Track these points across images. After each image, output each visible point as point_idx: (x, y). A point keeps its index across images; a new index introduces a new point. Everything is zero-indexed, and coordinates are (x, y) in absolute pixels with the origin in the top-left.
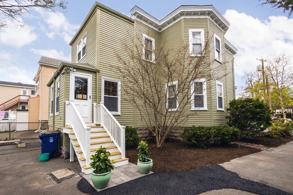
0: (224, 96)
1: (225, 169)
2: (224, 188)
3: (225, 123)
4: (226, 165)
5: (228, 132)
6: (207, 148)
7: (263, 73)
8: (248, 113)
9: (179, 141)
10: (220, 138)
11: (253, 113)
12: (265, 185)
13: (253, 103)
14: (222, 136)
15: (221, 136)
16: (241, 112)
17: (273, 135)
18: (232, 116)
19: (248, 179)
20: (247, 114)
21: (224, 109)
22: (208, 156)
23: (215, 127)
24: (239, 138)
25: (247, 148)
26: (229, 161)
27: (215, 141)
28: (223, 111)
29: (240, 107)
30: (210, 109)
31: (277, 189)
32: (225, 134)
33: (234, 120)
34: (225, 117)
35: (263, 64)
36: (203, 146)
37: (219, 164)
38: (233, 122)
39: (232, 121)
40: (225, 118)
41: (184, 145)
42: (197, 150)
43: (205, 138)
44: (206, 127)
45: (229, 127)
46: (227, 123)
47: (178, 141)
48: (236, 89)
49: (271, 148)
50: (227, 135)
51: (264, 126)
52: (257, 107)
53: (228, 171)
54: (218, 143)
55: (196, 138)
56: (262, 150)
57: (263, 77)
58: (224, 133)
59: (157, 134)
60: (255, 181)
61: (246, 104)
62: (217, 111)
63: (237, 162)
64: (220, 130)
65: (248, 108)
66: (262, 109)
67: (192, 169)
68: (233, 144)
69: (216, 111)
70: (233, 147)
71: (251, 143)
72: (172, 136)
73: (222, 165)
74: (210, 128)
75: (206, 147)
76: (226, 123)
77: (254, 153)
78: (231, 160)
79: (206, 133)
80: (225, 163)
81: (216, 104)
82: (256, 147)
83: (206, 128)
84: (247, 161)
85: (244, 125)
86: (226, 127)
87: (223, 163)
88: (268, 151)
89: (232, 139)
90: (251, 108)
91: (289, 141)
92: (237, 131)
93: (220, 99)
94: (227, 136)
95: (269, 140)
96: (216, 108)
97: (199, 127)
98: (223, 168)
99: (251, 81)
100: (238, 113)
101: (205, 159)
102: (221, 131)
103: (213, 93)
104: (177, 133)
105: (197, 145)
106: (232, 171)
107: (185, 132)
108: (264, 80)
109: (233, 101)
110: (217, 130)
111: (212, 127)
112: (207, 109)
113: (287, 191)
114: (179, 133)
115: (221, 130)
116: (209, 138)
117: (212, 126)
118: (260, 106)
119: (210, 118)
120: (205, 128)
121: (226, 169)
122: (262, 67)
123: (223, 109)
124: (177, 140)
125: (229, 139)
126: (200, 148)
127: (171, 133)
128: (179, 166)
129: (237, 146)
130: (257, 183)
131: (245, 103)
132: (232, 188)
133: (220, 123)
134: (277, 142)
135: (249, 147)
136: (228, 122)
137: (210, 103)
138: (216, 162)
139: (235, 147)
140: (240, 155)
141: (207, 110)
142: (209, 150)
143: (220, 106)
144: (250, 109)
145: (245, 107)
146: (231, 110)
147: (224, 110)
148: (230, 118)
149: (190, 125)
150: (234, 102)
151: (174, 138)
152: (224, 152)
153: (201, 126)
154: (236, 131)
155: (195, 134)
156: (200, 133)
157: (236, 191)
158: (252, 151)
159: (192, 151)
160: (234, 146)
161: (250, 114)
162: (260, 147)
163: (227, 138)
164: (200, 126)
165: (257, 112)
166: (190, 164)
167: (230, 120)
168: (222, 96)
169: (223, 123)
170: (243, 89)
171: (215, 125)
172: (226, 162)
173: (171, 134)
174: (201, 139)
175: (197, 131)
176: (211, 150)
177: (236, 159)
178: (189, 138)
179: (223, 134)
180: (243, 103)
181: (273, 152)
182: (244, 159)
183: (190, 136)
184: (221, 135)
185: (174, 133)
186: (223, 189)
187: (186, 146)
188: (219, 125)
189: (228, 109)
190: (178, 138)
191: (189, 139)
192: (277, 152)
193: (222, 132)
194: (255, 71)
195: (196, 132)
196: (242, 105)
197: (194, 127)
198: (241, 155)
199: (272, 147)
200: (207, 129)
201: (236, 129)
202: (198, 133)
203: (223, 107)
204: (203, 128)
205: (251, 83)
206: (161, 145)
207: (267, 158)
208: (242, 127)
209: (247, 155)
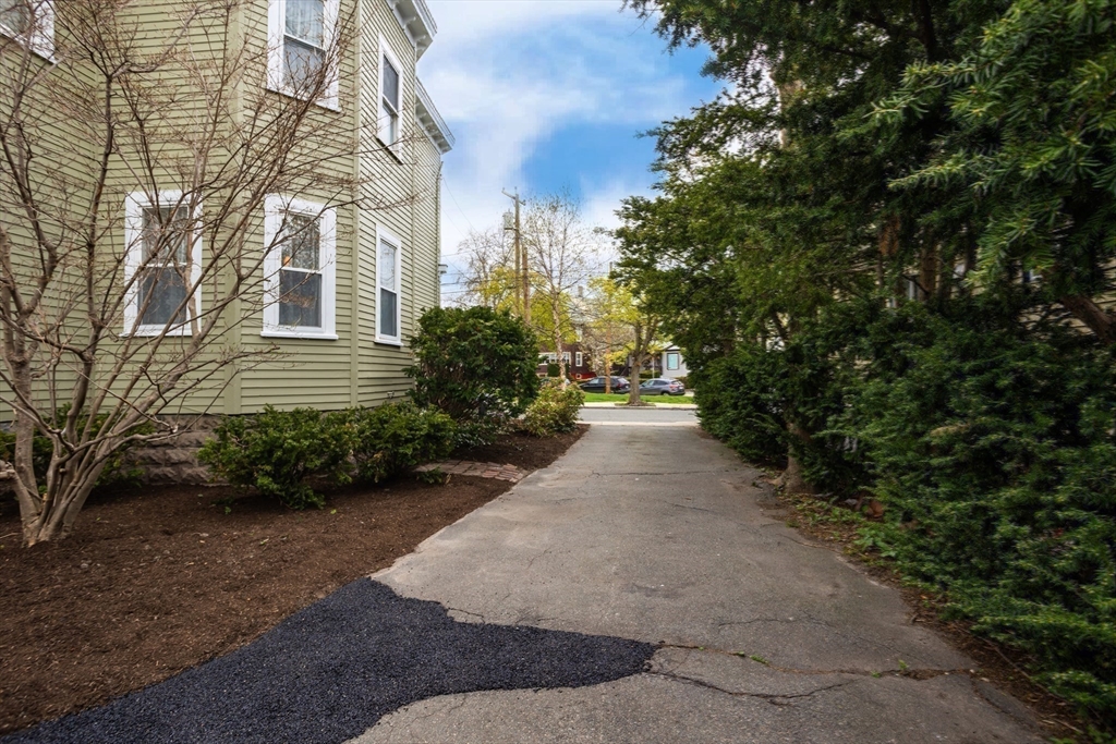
0: (405, 289)
1: (395, 596)
2: (388, 711)
3: (403, 394)
4: (403, 576)
5: (411, 429)
6: (330, 505)
7: (517, 238)
8: (477, 355)
9: (197, 485)
10: (384, 456)
11: (492, 355)
12: (535, 631)
13: (494, 321)
14: (390, 446)
15: (386, 448)
16: (457, 351)
17: (536, 429)
18: (426, 369)
19: (478, 620)
20: (474, 361)
21: (402, 340)
22: (326, 544)
23: (362, 408)
24: (449, 450)
25: (473, 481)
26: (413, 551)
27: (364, 467)
28: (398, 347)
29: (457, 334)
30: (346, 336)
31: (569, 635)
32: (400, 436)
33: (432, 381)
34: (403, 371)
35: (517, 212)
36: (307, 496)
37: (375, 576)
38: (429, 389)
39: (428, 384)
40: (402, 374)
41: (218, 504)
42: (281, 521)
43: (318, 463)
44: (324, 411)
45: (416, 409)
46: (411, 393)
47: (191, 485)
48: (442, 272)
49: (536, 473)
50: (407, 441)
51: (521, 402)
52: (504, 337)
53: (410, 599)
54: (373, 476)
55: (280, 463)
56: (515, 484)
57: (517, 247)
58: (399, 432)
59: (27, 466)
60: (503, 621)
61: (474, 324)
62: (376, 344)
63: (442, 549)
64: (382, 422)
65: (479, 339)
66: (517, 344)
67: (240, 639)
68: (429, 472)
69: (371, 345)
70: (428, 485)
71: (485, 461)
72: (157, 464)
73: (385, 577)
74: (344, 416)
75: (325, 500)
76: (407, 395)
77: (494, 497)
78: (420, 545)
79: (323, 440)
80: (400, 562)
81: (371, 318)
82: (496, 474)
83: (326, 415)
84: (474, 535)
85: (465, 398)
86: (405, 407)
87: (390, 566)
88: (529, 483)
89: (424, 456)
90: (486, 340)
91: (571, 443)
92: (444, 423)
93: (389, 297)
94: (410, 445)
95: (528, 443)
96: (370, 331)
97: (298, 412)
98: (385, 592)
99: (483, 261)
100: (449, 354)
101: (311, 566)
102: (386, 426)
103: (360, 270)
104: (183, 446)
105: (281, 497)
106: (422, 599)
107: (223, 437)
108: (517, 263)
109: (432, 310)
110: (370, 424)
111: (353, 412)
112: (335, 336)
113: (593, 634)
114: (199, 444)
115: (386, 422)
116: (336, 459)
117: (354, 405)
118: (512, 334)
119: (346, 375)
120: (321, 418)
121: (398, 592)
122: (514, 221)
123: (396, 341)
124: (184, 480)
125: (413, 457)
126: (295, 510)
127: (154, 447)
128: (152, 644)
129: (440, 480)
130: (509, 629)
131: (471, 321)
132: (422, 698)
133: (385, 396)
134: (547, 448)
135: (477, 477)
136: (411, 390)
137: (347, 313)
138: (360, 565)
139: (436, 481)
140: (451, 516)
141: (334, 340)
142: (334, 512)
143: (389, 326)
144: (483, 343)
145: (470, 334)
146: (425, 343)
147: (402, 344)
148: (421, 374)
149: (255, 405)
150: (437, 317)
151: (168, 470)
152: (394, 510)
153: (305, 407)
154: (438, 424)
155: (271, 447)
156: (298, 441)
157: (438, 706)
158: (486, 489)
159: (255, 531)
160: (431, 481)
161: (485, 360)
162: (508, 471)
163: (409, 452)
164: (300, 407)
165: (504, 355)
166: (228, 612)
167: (420, 384)
168: (398, 290)
169: (396, 394)
170: (463, 280)
171: (363, 404)
172: (403, 554)
173: (152, 451)
174: (300, 468)
175: (281, 431)
176: (345, 512)
177: (439, 533)
178: (244, 468)
179: (396, 439)
180: (465, 320)
181: (540, 485)
182: (465, 526)
183: (248, 456)
184: (387, 442)
185: (167, 445)
186: (386, 718)
187: (228, 510)
188: (380, 403)
189: (414, 342)
190: (190, 471)
191: (243, 472)
192: (550, 483)
193: (389, 430)
194: (496, 231)
195: (277, 435)
196: (460, 327)
197: (272, 412)
198: (455, 512)
199: (537, 467)
200: (328, 419)
201: (440, 417)
202: (286, 438)
203: (399, 331)
204: (313, 416)
205: (484, 267)
206: (51, 526)
207: (531, 509)
208: (458, 406)
209: (471, 509)
